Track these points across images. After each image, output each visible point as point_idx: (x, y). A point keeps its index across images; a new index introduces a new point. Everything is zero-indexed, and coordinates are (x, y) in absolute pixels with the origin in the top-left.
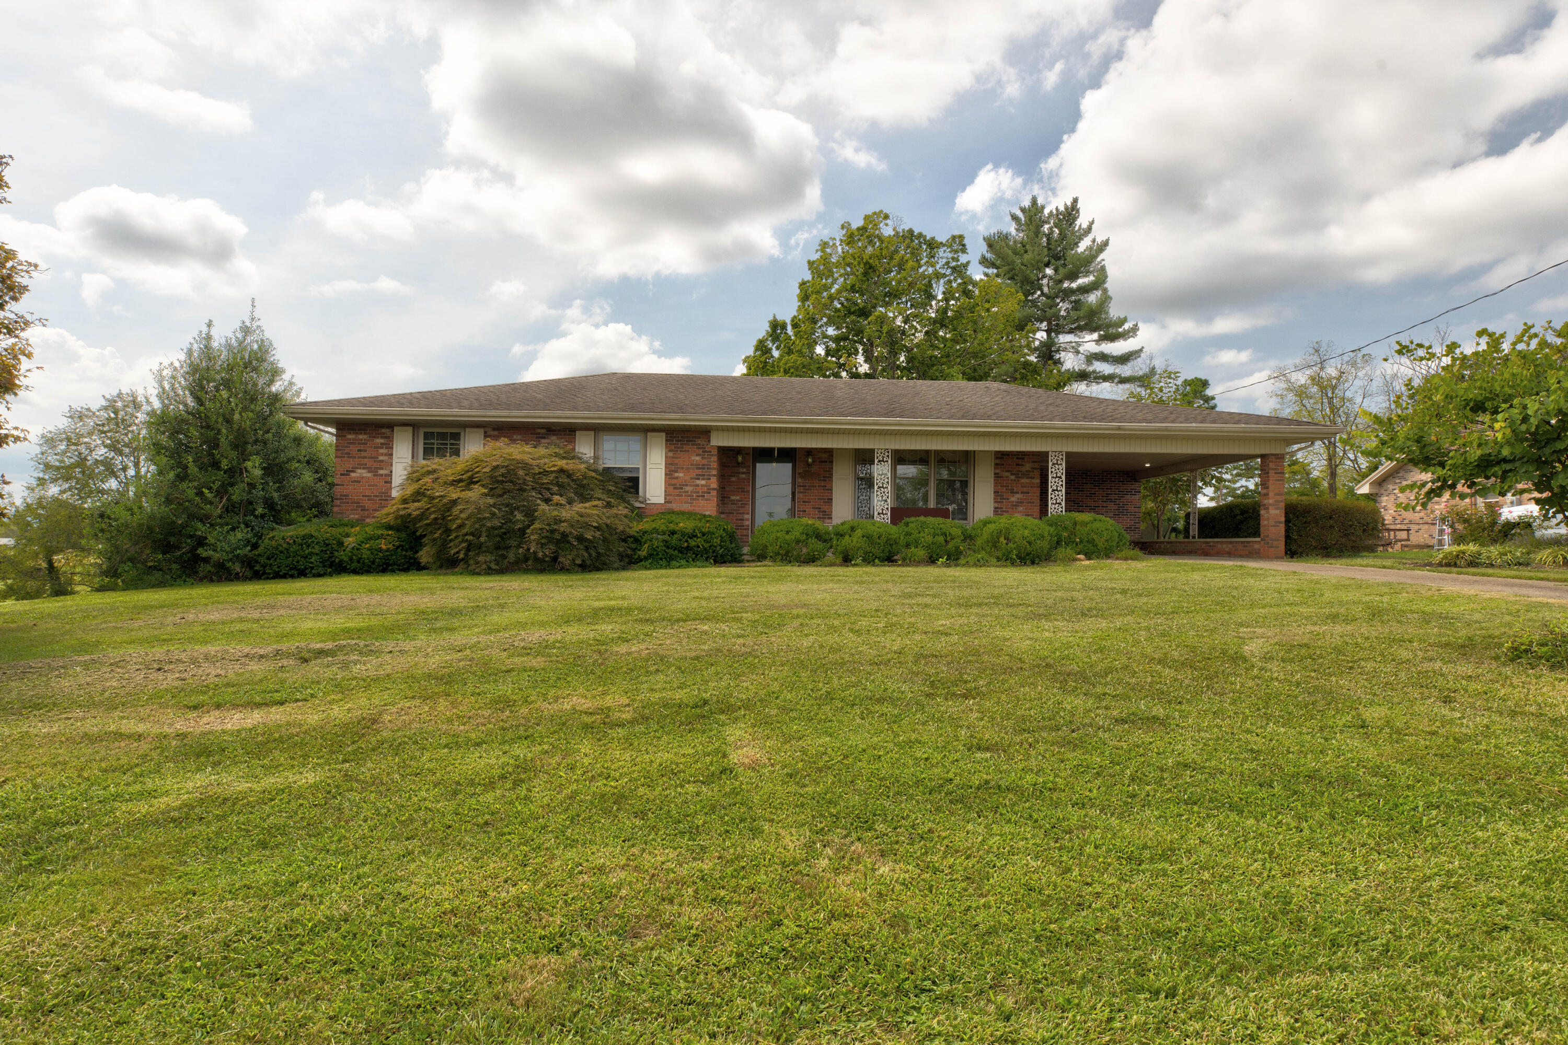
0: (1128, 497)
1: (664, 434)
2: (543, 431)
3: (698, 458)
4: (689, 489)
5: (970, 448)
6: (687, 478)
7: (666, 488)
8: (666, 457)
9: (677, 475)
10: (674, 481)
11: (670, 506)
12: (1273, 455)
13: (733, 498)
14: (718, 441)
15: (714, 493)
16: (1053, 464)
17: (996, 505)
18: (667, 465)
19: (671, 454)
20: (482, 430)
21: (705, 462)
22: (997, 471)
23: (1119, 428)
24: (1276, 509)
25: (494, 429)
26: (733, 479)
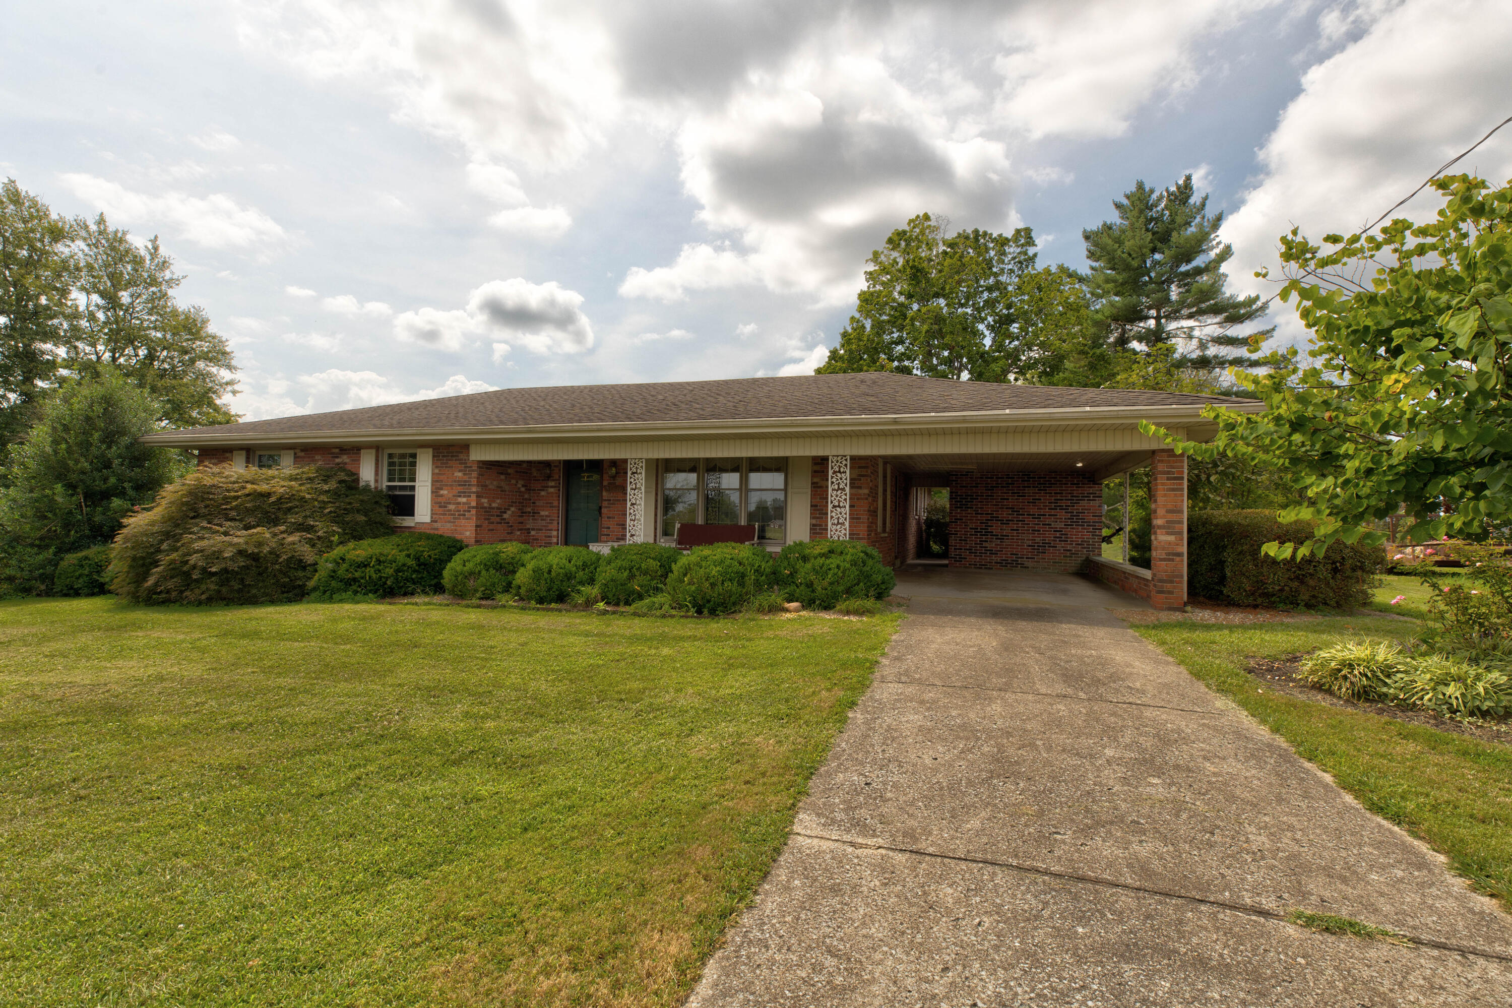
0: (1084, 503)
1: (431, 450)
2: (337, 450)
3: (460, 474)
4: (452, 507)
5: (782, 454)
6: (450, 495)
7: (432, 506)
8: (433, 474)
9: (442, 492)
10: (440, 499)
11: (435, 525)
12: (1163, 451)
13: (542, 513)
14: (477, 455)
15: (474, 512)
16: (835, 472)
17: (814, 522)
18: (434, 482)
19: (437, 471)
20: (292, 452)
21: (466, 478)
22: (815, 480)
23: (895, 422)
24: (1168, 533)
25: (302, 451)
26: (543, 493)
